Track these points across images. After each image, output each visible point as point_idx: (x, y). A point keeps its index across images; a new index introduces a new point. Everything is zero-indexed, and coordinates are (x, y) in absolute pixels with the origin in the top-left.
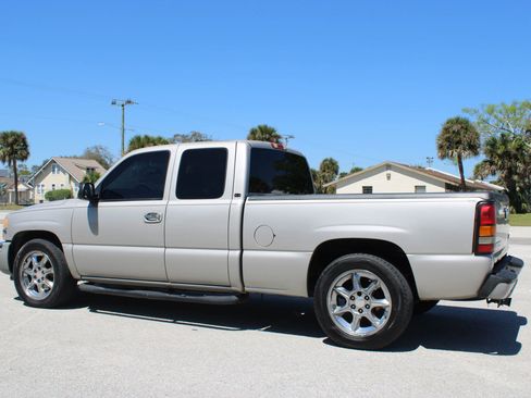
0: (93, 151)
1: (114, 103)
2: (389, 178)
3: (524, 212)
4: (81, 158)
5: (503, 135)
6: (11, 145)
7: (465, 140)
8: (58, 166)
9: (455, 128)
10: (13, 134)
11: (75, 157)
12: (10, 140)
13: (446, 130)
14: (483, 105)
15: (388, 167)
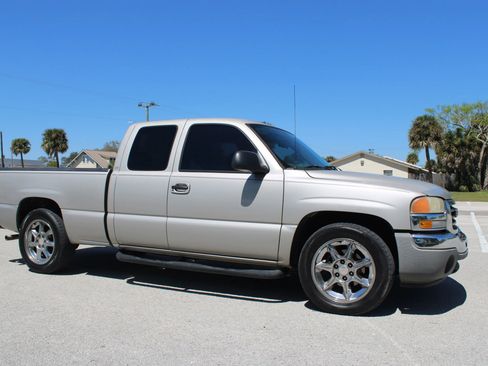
0: (111, 145)
1: (140, 105)
2: (362, 164)
3: (474, 190)
4: (102, 150)
5: (458, 130)
6: (54, 140)
7: (433, 134)
8: (88, 157)
9: (425, 123)
10: (56, 131)
11: (98, 150)
12: (54, 136)
13: (416, 125)
14: (438, 107)
15: (362, 155)
